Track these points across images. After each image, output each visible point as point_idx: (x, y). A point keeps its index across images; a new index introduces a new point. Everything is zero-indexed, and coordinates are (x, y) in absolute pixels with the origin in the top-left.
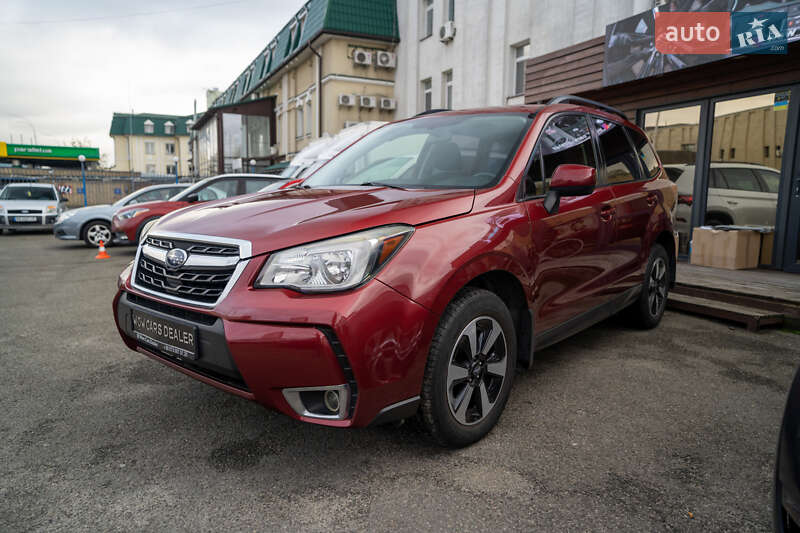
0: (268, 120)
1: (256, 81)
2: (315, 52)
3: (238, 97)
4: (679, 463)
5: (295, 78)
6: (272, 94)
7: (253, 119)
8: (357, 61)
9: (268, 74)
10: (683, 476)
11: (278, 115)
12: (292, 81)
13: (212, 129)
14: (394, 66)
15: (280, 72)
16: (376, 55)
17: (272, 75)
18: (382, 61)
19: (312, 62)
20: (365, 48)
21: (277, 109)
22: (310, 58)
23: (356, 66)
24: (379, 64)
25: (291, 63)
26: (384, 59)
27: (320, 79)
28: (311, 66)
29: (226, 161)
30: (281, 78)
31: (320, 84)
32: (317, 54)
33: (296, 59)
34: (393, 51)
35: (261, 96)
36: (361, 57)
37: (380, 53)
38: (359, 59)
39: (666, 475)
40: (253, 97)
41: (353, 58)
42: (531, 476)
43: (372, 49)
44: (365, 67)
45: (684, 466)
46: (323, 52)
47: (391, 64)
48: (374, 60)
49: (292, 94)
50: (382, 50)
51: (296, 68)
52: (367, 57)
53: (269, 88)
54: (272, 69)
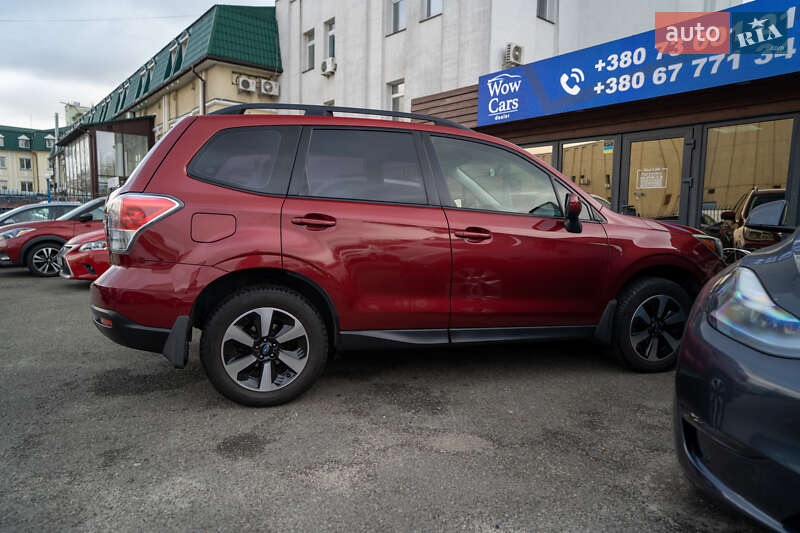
0: (146, 139)
1: (131, 100)
2: (197, 76)
3: (111, 115)
4: (585, 418)
5: (176, 99)
6: (149, 114)
7: (129, 138)
8: (241, 87)
9: (146, 94)
10: (591, 425)
11: (156, 135)
12: (173, 102)
13: (82, 147)
14: (277, 94)
15: (160, 93)
16: (260, 83)
17: (150, 95)
18: (266, 90)
19: (194, 85)
20: (249, 76)
21: (156, 128)
22: (192, 81)
23: (240, 92)
24: (263, 91)
25: (172, 85)
26: (268, 87)
27: (204, 103)
28: (194, 89)
29: (100, 180)
30: (160, 99)
31: (204, 107)
32: (201, 78)
33: (178, 81)
34: (276, 80)
35: (137, 116)
36: (247, 84)
37: (263, 81)
38: (243, 85)
39: (579, 426)
40: (129, 116)
41: (237, 85)
42: (489, 437)
43: (256, 77)
44: (249, 93)
45: (588, 418)
46: (207, 76)
47: (274, 92)
48: (259, 88)
49: (173, 116)
50: (265, 78)
51: (177, 90)
52: (251, 84)
53: (146, 108)
54: (151, 89)
